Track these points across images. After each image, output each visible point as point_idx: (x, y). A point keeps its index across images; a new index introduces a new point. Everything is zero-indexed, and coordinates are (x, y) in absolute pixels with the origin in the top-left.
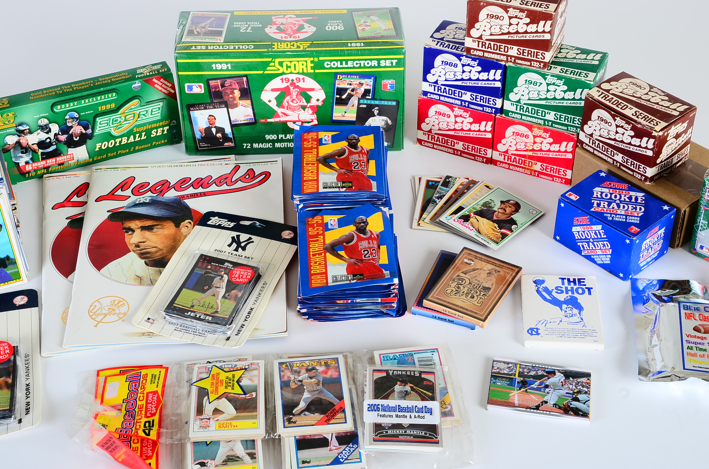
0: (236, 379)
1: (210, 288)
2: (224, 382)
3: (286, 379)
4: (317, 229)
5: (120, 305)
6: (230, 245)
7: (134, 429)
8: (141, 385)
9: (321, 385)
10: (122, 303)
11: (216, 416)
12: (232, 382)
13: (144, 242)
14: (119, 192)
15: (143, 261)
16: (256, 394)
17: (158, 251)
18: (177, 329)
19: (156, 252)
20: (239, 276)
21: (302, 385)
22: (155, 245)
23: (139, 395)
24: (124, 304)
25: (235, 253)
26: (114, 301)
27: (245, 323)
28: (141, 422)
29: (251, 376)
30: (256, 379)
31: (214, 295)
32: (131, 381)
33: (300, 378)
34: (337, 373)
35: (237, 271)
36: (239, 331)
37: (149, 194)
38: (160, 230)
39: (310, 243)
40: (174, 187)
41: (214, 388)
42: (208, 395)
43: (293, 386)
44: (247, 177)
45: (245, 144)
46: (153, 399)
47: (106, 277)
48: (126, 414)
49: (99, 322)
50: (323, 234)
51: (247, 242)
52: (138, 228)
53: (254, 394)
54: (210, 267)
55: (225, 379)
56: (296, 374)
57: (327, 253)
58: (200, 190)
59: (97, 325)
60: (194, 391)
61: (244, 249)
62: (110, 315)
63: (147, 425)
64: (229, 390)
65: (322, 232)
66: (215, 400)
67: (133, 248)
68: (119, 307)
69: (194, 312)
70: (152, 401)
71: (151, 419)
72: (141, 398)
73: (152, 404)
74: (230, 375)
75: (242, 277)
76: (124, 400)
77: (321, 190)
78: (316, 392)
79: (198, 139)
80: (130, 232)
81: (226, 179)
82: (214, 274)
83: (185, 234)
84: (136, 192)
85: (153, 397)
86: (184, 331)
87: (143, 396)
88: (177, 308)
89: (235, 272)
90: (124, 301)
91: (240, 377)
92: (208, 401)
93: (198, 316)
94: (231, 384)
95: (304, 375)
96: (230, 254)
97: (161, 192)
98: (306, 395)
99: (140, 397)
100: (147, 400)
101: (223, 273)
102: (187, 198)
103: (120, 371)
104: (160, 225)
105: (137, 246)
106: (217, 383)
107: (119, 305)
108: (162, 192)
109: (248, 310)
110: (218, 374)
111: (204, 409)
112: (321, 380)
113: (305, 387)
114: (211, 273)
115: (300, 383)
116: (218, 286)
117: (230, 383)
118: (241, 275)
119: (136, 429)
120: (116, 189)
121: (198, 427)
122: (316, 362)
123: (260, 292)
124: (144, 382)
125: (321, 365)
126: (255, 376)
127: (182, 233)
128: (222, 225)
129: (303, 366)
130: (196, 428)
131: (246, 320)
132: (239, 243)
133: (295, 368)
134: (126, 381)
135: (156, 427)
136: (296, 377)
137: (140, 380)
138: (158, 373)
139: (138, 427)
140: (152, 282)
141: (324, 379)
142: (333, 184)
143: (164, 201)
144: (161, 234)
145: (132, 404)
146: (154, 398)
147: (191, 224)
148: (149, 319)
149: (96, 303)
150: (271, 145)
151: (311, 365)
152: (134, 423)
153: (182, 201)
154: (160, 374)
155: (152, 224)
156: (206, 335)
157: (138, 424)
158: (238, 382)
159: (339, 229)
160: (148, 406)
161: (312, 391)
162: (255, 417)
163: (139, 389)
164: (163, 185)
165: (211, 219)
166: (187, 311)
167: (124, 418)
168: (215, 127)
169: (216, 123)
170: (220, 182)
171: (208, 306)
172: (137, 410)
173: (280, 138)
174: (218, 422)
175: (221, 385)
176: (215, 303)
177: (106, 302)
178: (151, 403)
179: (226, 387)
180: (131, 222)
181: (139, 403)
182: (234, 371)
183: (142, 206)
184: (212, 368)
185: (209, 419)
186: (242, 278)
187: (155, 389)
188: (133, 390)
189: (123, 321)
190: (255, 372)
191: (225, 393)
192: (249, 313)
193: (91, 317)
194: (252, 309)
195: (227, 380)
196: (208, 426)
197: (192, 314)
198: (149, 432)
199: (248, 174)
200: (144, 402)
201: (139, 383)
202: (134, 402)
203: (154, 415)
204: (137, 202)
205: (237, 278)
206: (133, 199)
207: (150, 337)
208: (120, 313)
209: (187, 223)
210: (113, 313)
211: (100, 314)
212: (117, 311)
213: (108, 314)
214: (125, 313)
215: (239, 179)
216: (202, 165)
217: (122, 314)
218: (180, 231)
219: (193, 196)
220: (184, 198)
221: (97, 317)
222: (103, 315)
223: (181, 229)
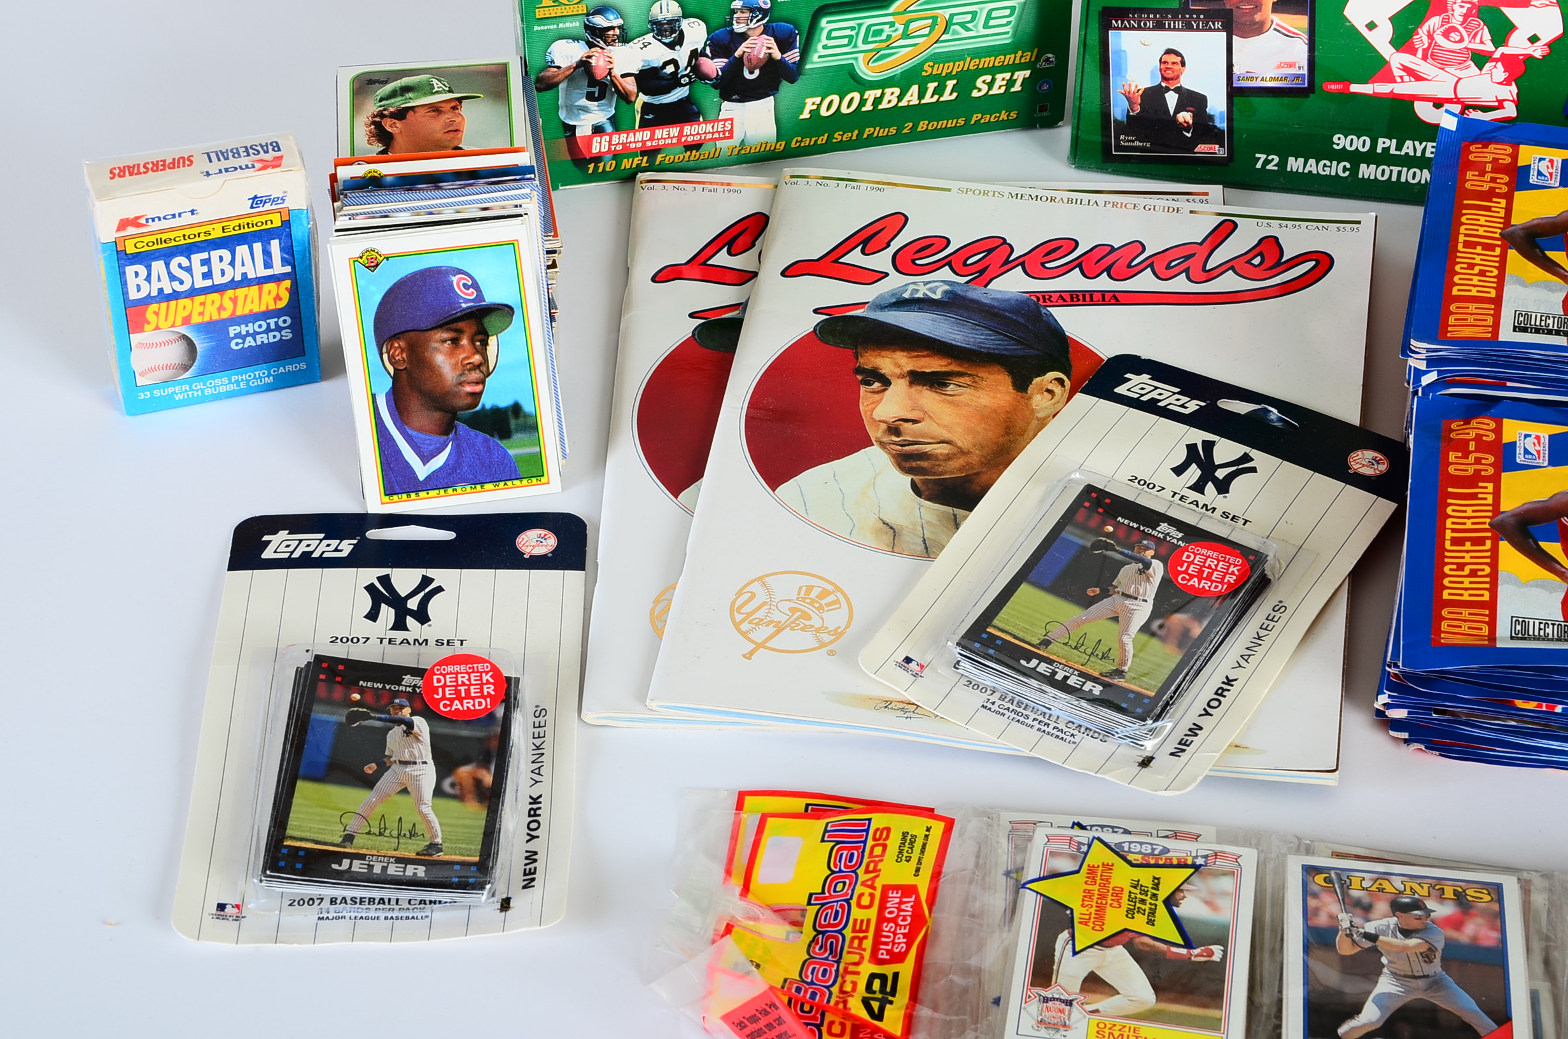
0: (1163, 893)
1: (1105, 594)
2: (1125, 896)
3: (1322, 920)
4: (1478, 461)
5: (828, 605)
6: (1179, 470)
7: (835, 990)
8: (866, 860)
9: (1437, 961)
10: (832, 598)
11: (1090, 997)
12: (1149, 900)
13: (915, 422)
14: (855, 257)
15: (907, 479)
16: (1225, 952)
17: (954, 454)
18: (989, 705)
19: (948, 458)
20: (1201, 572)
21: (1375, 952)
22: (946, 435)
23: (859, 889)
24: (837, 601)
25: (1194, 495)
26: (810, 589)
27: (1204, 721)
28: (858, 973)
29: (1212, 893)
30: (1226, 905)
31: (1115, 619)
32: (838, 843)
33: (1370, 928)
34: (1495, 935)
35: (1195, 555)
36: (1184, 743)
37: (946, 273)
38: (968, 390)
39: (1449, 501)
40: (1022, 262)
41: (1093, 910)
42: (1073, 927)
43: (1345, 948)
44: (1257, 261)
45: (1263, 157)
46: (900, 910)
47: (794, 512)
48: (814, 940)
49: (759, 646)
50: (1496, 480)
51: (1234, 468)
52: (901, 376)
53: (1217, 950)
54: (1110, 529)
55: (1127, 888)
56: (1358, 911)
57: (1501, 543)
58: (1104, 283)
59: (752, 653)
60: (1030, 907)
61: (1223, 487)
62: (792, 629)
63: (877, 984)
64: (1139, 924)
65: (1491, 471)
66: (1091, 946)
67: (879, 434)
68: (821, 608)
69: (1050, 662)
70: (898, 916)
71: (888, 970)
72: (865, 901)
73: (897, 925)
74: (1145, 876)
75: (1210, 575)
76: (811, 895)
77: (1506, 334)
78: (1421, 983)
79: (1116, 121)
80: (877, 385)
81: (1187, 257)
82: (1122, 553)
83: (1041, 415)
84: (905, 261)
85: (901, 903)
86: (1012, 715)
87: (872, 895)
88: (999, 642)
89: (1188, 557)
90: (839, 595)
91: (1178, 889)
92: (1070, 946)
93: (1059, 677)
94: (1147, 907)
95: (1385, 921)
96: (1178, 497)
97: (982, 272)
98: (1386, 985)
99: (862, 895)
100: (882, 907)
101: (1150, 553)
102: (1061, 302)
103: (807, 805)
104: (970, 375)
105: (894, 430)
106: (1102, 896)
107: (823, 602)
108: (983, 275)
109: (1216, 682)
110: (1108, 867)
111: (1055, 967)
112: (1440, 946)
113: (1384, 960)
114: (1108, 547)
115: (1367, 944)
116: (1131, 591)
117: (1143, 901)
118: (1207, 570)
119: (842, 991)
120: (845, 246)
121: (1034, 1022)
122: (1426, 887)
123: (1262, 633)
124: (878, 851)
125: (1441, 898)
126: (1225, 894)
127: (1033, 411)
128: (1161, 404)
129: (1381, 890)
130: (1028, 1023)
131: (1207, 714)
132: (1208, 468)
133: (1355, 893)
134: (823, 841)
135: (902, 998)
136: (1357, 921)
137: (865, 842)
138: (920, 833)
139: (848, 987)
140: (926, 548)
141: (1450, 945)
142: (1550, 322)
143: (987, 301)
144: (968, 405)
145: (837, 912)
146: (903, 907)
147: (1063, 386)
148: (908, 660)
149: (756, 587)
150: (1345, 169)
151: (1408, 891)
152: (837, 971)
153: (1044, 311)
154: (927, 836)
155: (944, 369)
156: (1077, 739)
157: (849, 978)
158: (1170, 903)
159: (1551, 468)
160: (887, 927)
161: (1406, 976)
162: (1214, 1025)
163: (861, 871)
164: (990, 251)
165: (1129, 380)
166: (1029, 656)
167: (808, 953)
168: (1178, 90)
169: (1182, 77)
170: (1168, 267)
171: (1095, 649)
172: (848, 933)
173: (1379, 150)
174: (1095, 1019)
175: (1115, 904)
176: (1115, 645)
177: (786, 589)
178: (894, 920)
179: (1130, 913)
180: (883, 353)
181: (857, 913)
182: (1157, 866)
183: (920, 309)
184: (1090, 846)
185: (1069, 1003)
186: (1209, 578)
187: (909, 880)
188: (840, 871)
189: (831, 653)
190: (1227, 883)
191: (1125, 930)
192: (1220, 692)
193: (737, 625)
194: (1229, 682)
195: (1133, 890)
196: (1065, 1025)
197: (1043, 668)
198: (882, 1009)
199: (1261, 254)
200: (872, 914)
201: (863, 851)
202: (842, 906)
203: (900, 958)
204: (906, 295)
205: (1192, 576)
206: (896, 282)
207: (907, 718)
208: (822, 627)
209: (1051, 382)
210: (802, 625)
211: (765, 621)
212: (816, 622)
213: (789, 625)
214: (839, 631)
215: (1230, 265)
216: (1119, 206)
217: (828, 633)
218: (1027, 404)
219: (1079, 300)
220: (1051, 301)
221: (755, 628)
222: (774, 627)
223: (1030, 398)
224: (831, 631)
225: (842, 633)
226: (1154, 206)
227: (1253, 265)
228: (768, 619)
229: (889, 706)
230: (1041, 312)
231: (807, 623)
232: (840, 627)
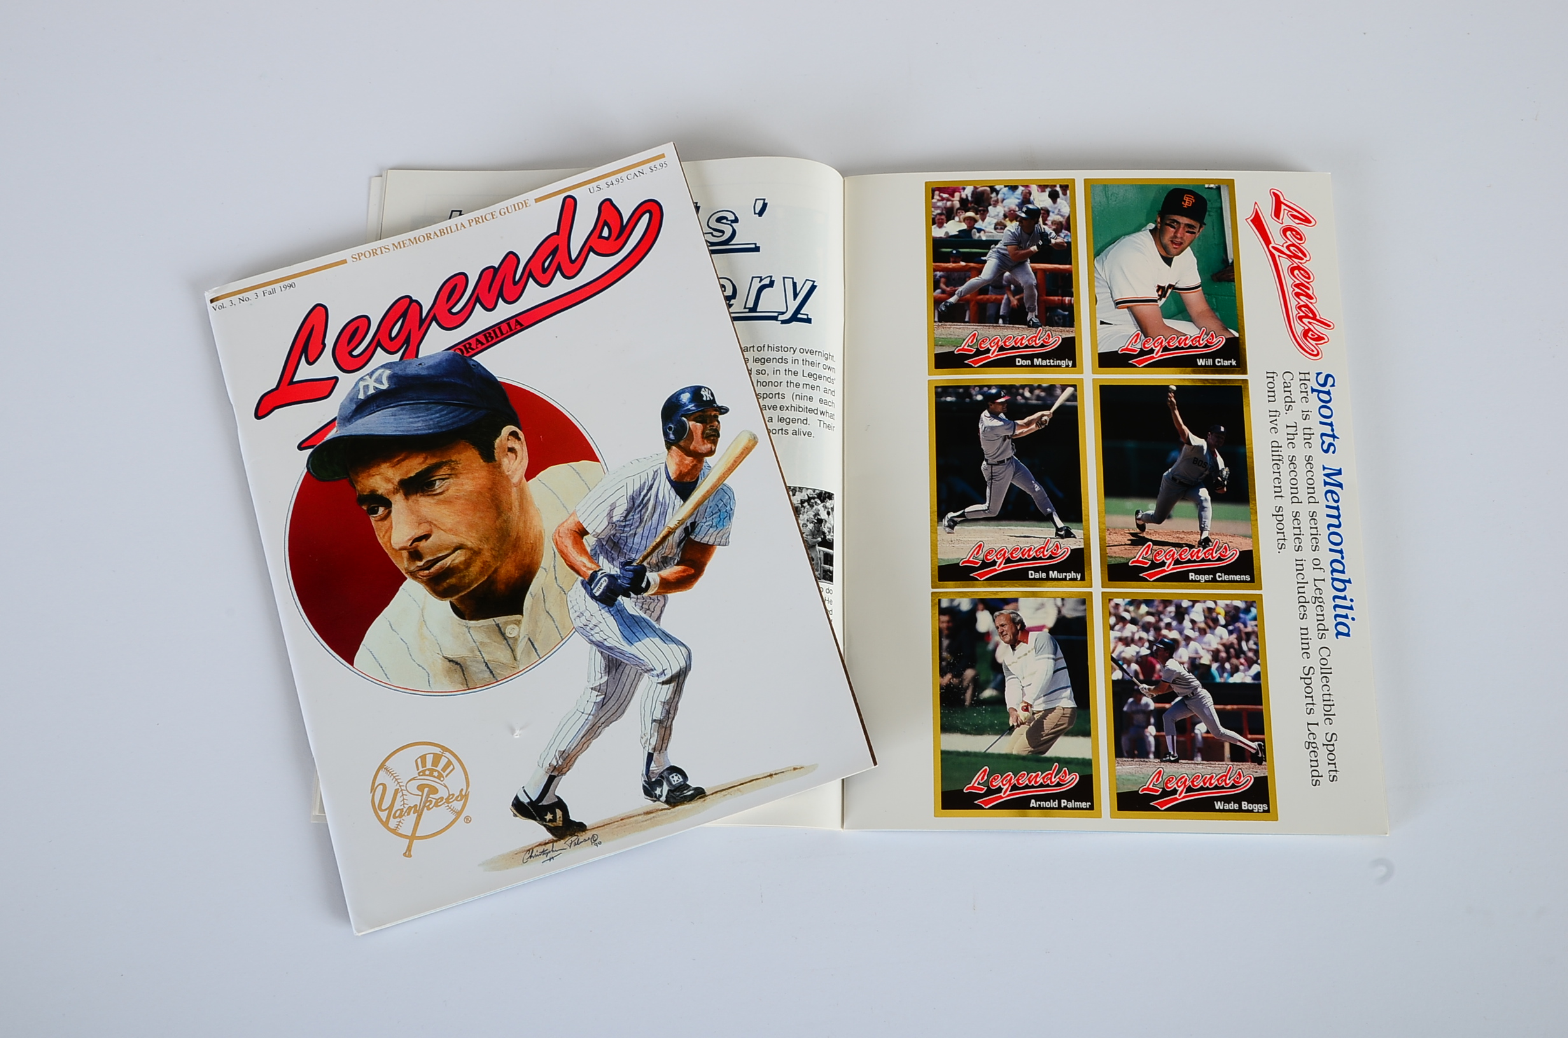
5: (444, 769)
10: (443, 761)
13: (426, 537)
14: (304, 372)
15: (445, 605)
17: (470, 558)
19: (468, 564)
22: (456, 540)
24: (449, 763)
26: (423, 758)
38: (451, 480)
40: (433, 317)
44: (606, 233)
47: (378, 682)
49: (413, 837)
52: (396, 491)
58: (504, 311)
59: (409, 849)
62: (429, 808)
67: (406, 564)
68: (440, 776)
80: (381, 510)
81: (554, 252)
83: (515, 480)
84: (346, 357)
90: (447, 754)
97: (407, 341)
102: (480, 347)
104: (445, 463)
105: (415, 555)
107: (439, 768)
108: (410, 343)
120: (291, 362)
127: (508, 479)
140: (491, 672)
144: (458, 498)
147: (519, 439)
149: (383, 777)
153: (472, 363)
155: (424, 466)
164: (404, 315)
170: (544, 271)
177: (405, 766)
180: (372, 472)
183: (380, 408)
193: (385, 824)
199: (606, 223)
204: (361, 396)
206: (347, 383)
207: (550, 859)
208: (449, 795)
209: (508, 440)
210: (434, 801)
211: (405, 810)
212: (443, 793)
213: (424, 806)
214: (464, 793)
215: (588, 248)
216: (481, 221)
217: (456, 799)
218: (500, 473)
219: (492, 338)
220: (473, 349)
221: (400, 822)
222: (414, 813)
223: (500, 466)
224: (458, 796)
225: (467, 796)
226: (507, 208)
227: (604, 238)
228: (407, 806)
229: (533, 855)
230: (469, 365)
231: (437, 796)
232: (462, 790)
